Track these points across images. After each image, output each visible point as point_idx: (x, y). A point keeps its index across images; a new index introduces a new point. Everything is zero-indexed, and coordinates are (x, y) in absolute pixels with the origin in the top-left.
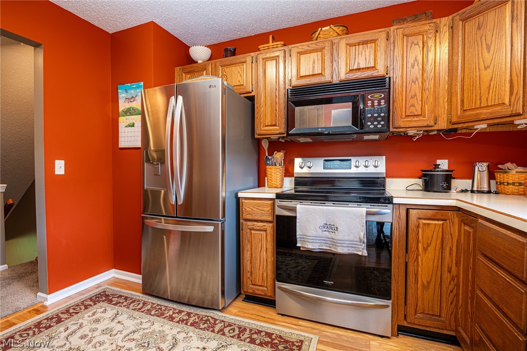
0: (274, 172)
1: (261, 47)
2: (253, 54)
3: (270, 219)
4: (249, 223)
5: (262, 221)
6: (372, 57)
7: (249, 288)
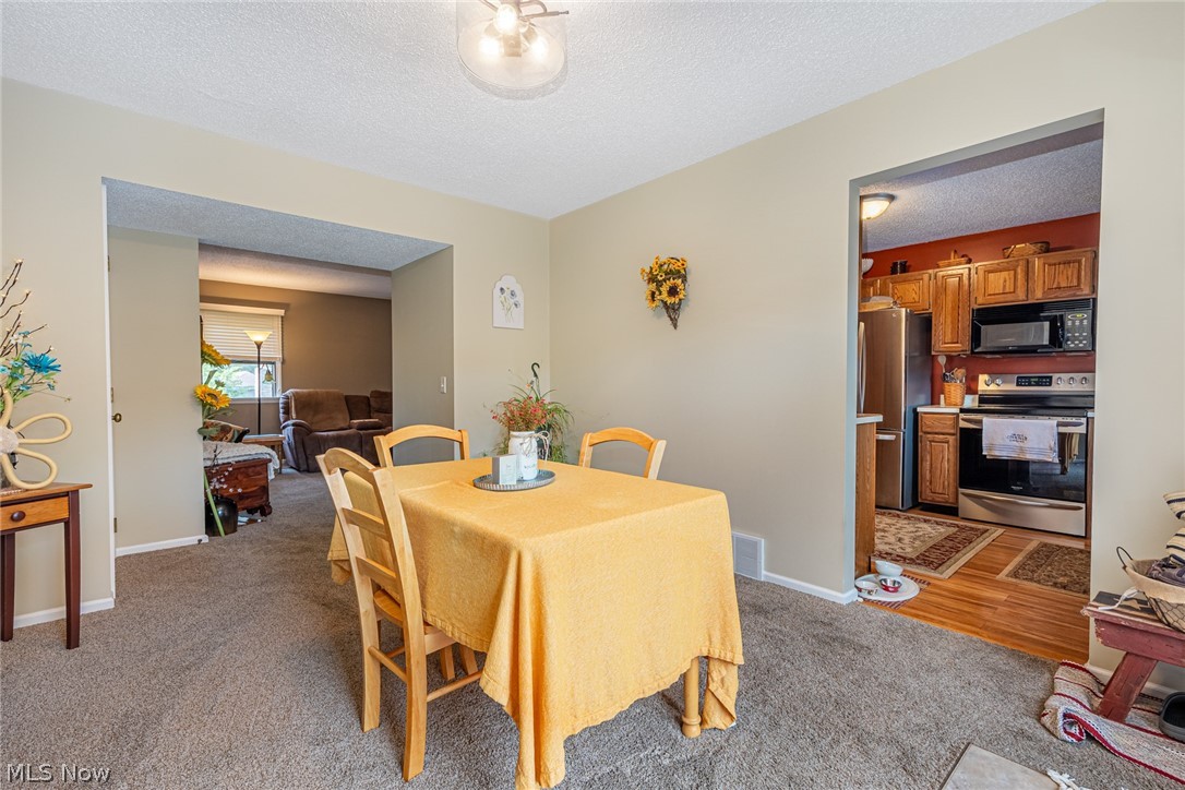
0: (955, 389)
1: (941, 263)
2: (930, 271)
3: (952, 431)
4: (929, 436)
5: (943, 434)
6: (1075, 276)
7: (927, 495)
